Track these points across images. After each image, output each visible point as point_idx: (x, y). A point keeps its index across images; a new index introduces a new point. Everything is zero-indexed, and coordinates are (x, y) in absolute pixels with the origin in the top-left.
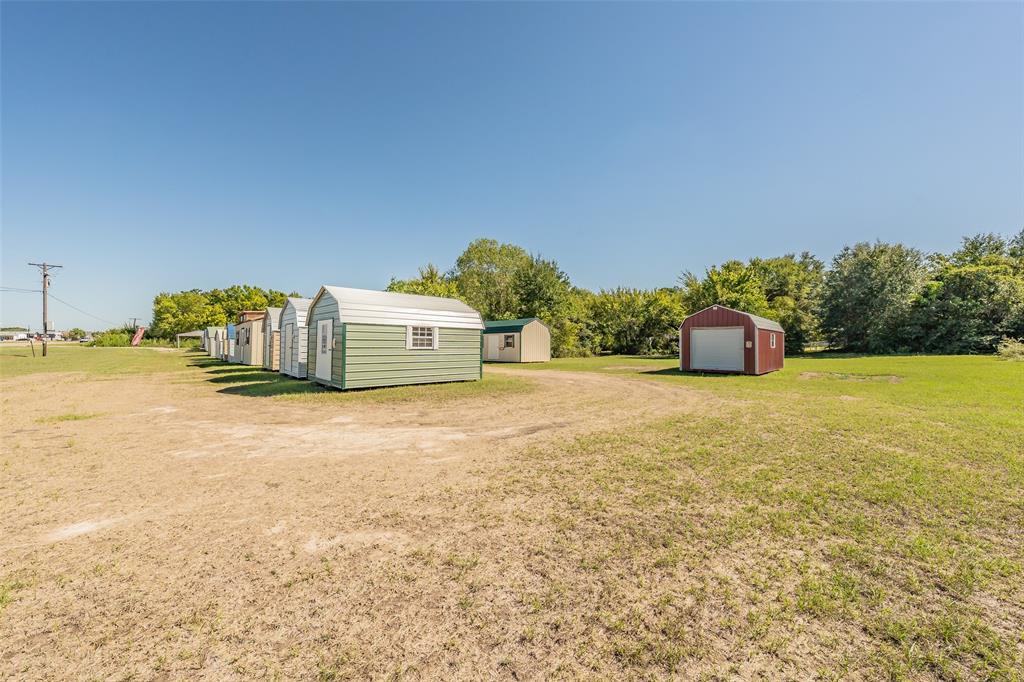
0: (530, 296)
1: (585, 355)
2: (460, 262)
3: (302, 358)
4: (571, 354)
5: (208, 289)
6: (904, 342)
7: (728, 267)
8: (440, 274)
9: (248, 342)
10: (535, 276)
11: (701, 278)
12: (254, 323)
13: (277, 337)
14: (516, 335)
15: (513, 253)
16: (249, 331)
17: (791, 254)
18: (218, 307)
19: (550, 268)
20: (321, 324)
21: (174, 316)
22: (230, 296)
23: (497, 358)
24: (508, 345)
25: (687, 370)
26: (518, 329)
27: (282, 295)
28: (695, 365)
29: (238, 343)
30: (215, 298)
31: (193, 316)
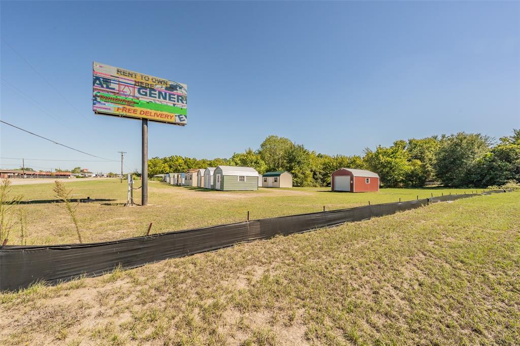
0: (291, 161)
1: (316, 186)
2: (262, 146)
3: (212, 184)
4: (308, 185)
5: (162, 157)
6: (472, 182)
7: (396, 144)
8: (254, 151)
9: (191, 179)
10: (292, 152)
11: (374, 151)
12: (194, 173)
13: (203, 178)
14: (278, 177)
15: (284, 141)
16: (191, 176)
17: (436, 135)
18: (166, 164)
19: (301, 148)
20: (217, 175)
21: (151, 168)
22: (171, 160)
23: (271, 186)
24: (276, 181)
25: (333, 191)
26: (279, 175)
27: (189, 159)
28: (336, 189)
29: (186, 179)
30: (165, 161)
31: (158, 168)
